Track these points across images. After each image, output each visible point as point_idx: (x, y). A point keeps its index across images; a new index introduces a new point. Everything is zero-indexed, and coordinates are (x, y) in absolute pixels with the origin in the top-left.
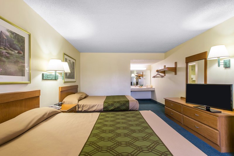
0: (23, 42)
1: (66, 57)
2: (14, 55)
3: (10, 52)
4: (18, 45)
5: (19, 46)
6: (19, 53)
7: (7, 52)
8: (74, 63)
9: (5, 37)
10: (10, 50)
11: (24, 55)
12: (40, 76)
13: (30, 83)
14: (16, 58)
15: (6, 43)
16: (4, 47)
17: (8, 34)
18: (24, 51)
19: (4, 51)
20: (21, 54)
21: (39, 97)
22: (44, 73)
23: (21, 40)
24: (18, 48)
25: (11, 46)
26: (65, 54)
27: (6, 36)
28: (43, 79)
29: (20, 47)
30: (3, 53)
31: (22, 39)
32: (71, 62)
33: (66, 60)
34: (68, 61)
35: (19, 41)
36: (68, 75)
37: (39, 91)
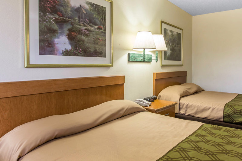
0: (104, 13)
1: (164, 26)
2: (94, 32)
3: (89, 28)
4: (98, 19)
5: (100, 19)
6: (99, 28)
7: (86, 29)
8: (179, 35)
9: (84, 12)
10: (90, 26)
11: (105, 30)
12: (126, 57)
13: (112, 66)
14: (97, 34)
15: (85, 18)
16: (83, 24)
17: (87, 7)
18: (105, 25)
19: (84, 28)
20: (101, 29)
21: (123, 84)
22: (131, 52)
24: (98, 22)
25: (90, 22)
26: (162, 22)
27: (86, 10)
28: (129, 61)
29: (100, 21)
30: (82, 30)
31: (102, 11)
32: (175, 33)
33: (165, 30)
34: (168, 32)
35: (99, 14)
36: (168, 55)
37: (123, 77)
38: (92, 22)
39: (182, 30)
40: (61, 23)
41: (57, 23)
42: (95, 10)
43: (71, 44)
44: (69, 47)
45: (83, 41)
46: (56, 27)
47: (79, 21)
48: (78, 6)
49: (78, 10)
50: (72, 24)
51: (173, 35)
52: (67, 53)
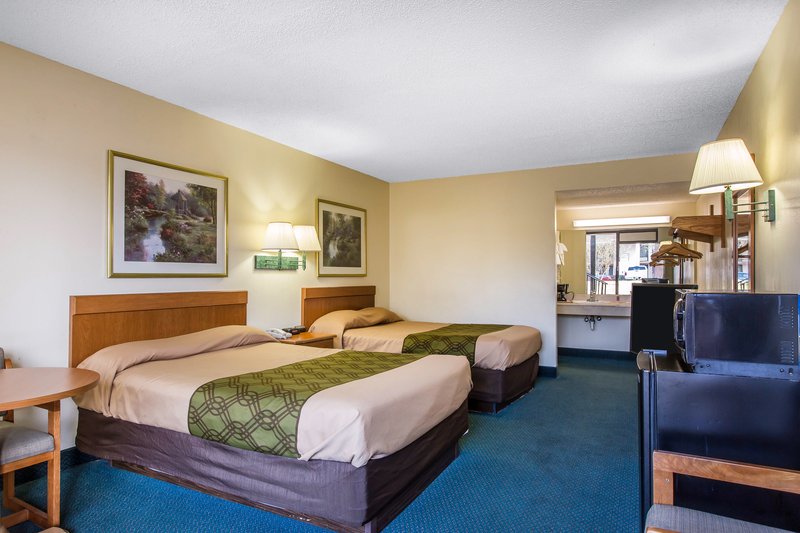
0: (214, 198)
1: (324, 207)
2: (198, 226)
3: (192, 221)
4: (204, 207)
5: (207, 207)
6: (206, 220)
7: (187, 223)
8: (357, 221)
9: (184, 199)
10: (193, 218)
11: (215, 223)
12: (250, 262)
13: (227, 276)
14: (202, 229)
15: (185, 208)
16: (183, 216)
17: (188, 191)
18: (216, 215)
19: (183, 222)
21: (245, 305)
22: (259, 254)
23: (208, 195)
24: (204, 211)
25: (193, 212)
26: (320, 201)
27: (187, 196)
28: (256, 268)
29: (208, 210)
30: (181, 226)
31: (211, 194)
32: (347, 218)
33: (326, 215)
34: (333, 217)
35: (206, 199)
36: (332, 257)
37: (245, 294)
38: (195, 212)
39: (365, 211)
40: (152, 217)
41: (146, 218)
42: (199, 195)
43: (165, 245)
44: (162, 250)
45: (183, 240)
46: (146, 223)
47: (177, 212)
48: (175, 191)
49: (176, 198)
50: (167, 217)
51: (342, 222)
52: (160, 258)
